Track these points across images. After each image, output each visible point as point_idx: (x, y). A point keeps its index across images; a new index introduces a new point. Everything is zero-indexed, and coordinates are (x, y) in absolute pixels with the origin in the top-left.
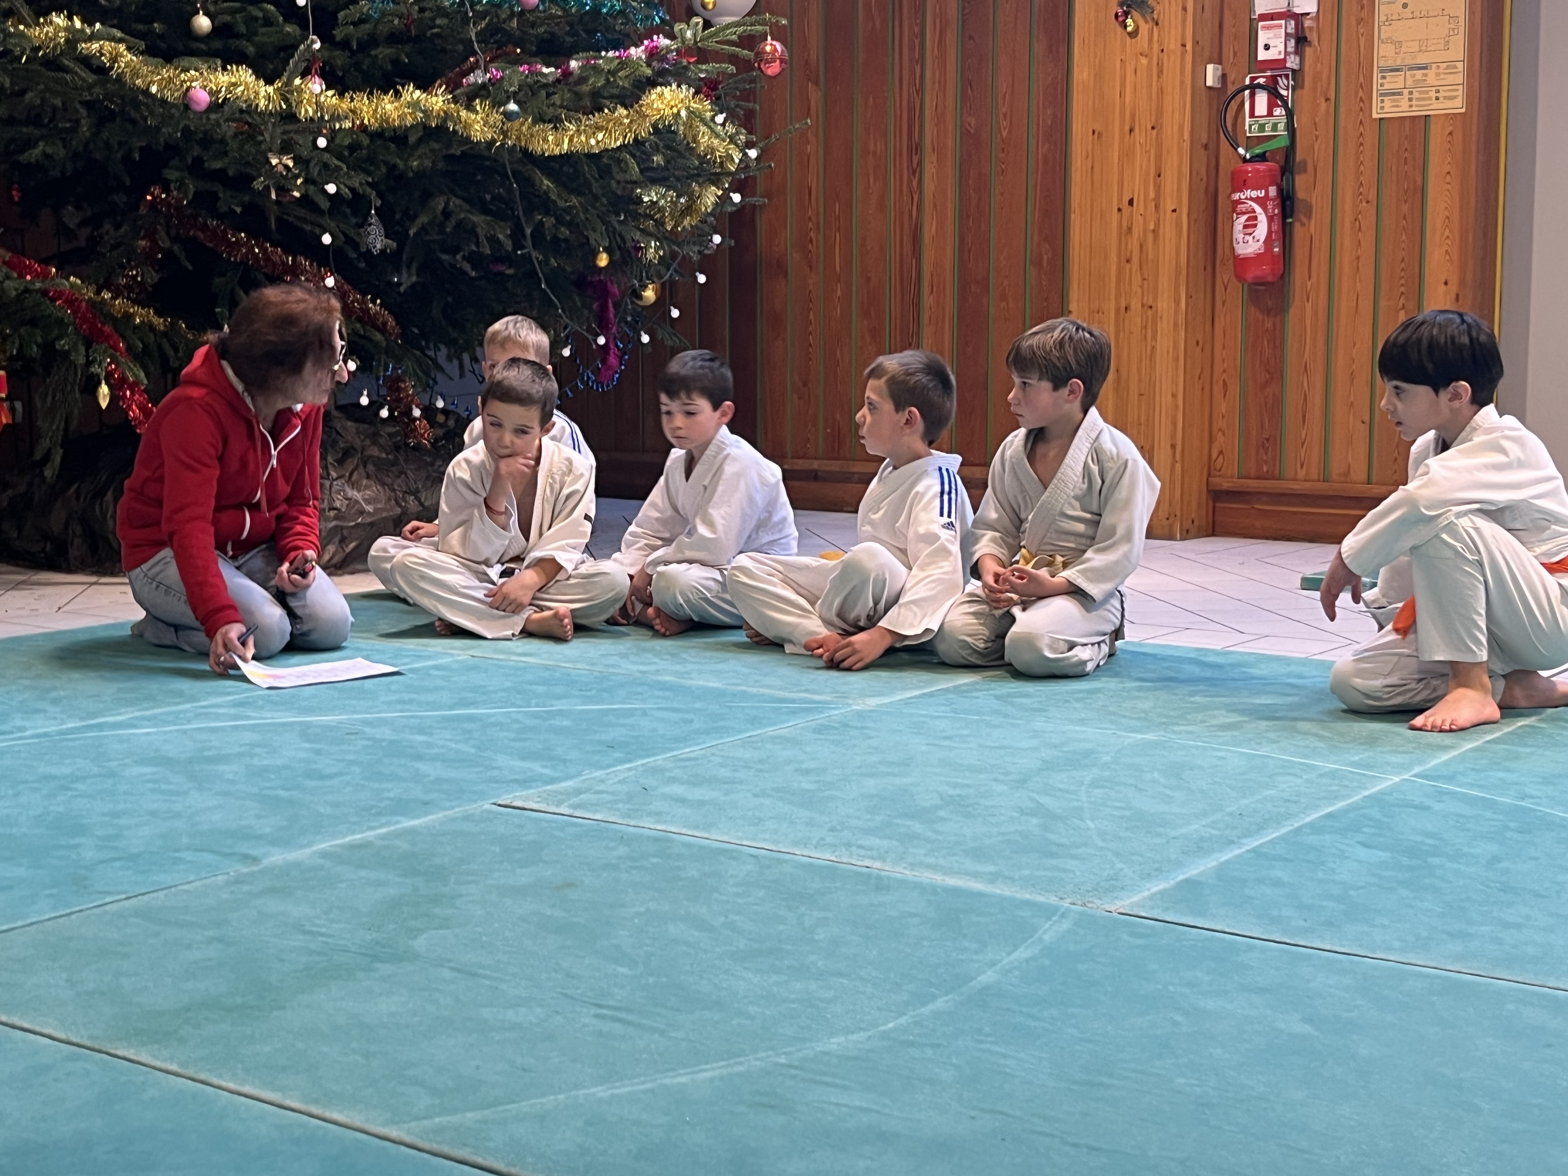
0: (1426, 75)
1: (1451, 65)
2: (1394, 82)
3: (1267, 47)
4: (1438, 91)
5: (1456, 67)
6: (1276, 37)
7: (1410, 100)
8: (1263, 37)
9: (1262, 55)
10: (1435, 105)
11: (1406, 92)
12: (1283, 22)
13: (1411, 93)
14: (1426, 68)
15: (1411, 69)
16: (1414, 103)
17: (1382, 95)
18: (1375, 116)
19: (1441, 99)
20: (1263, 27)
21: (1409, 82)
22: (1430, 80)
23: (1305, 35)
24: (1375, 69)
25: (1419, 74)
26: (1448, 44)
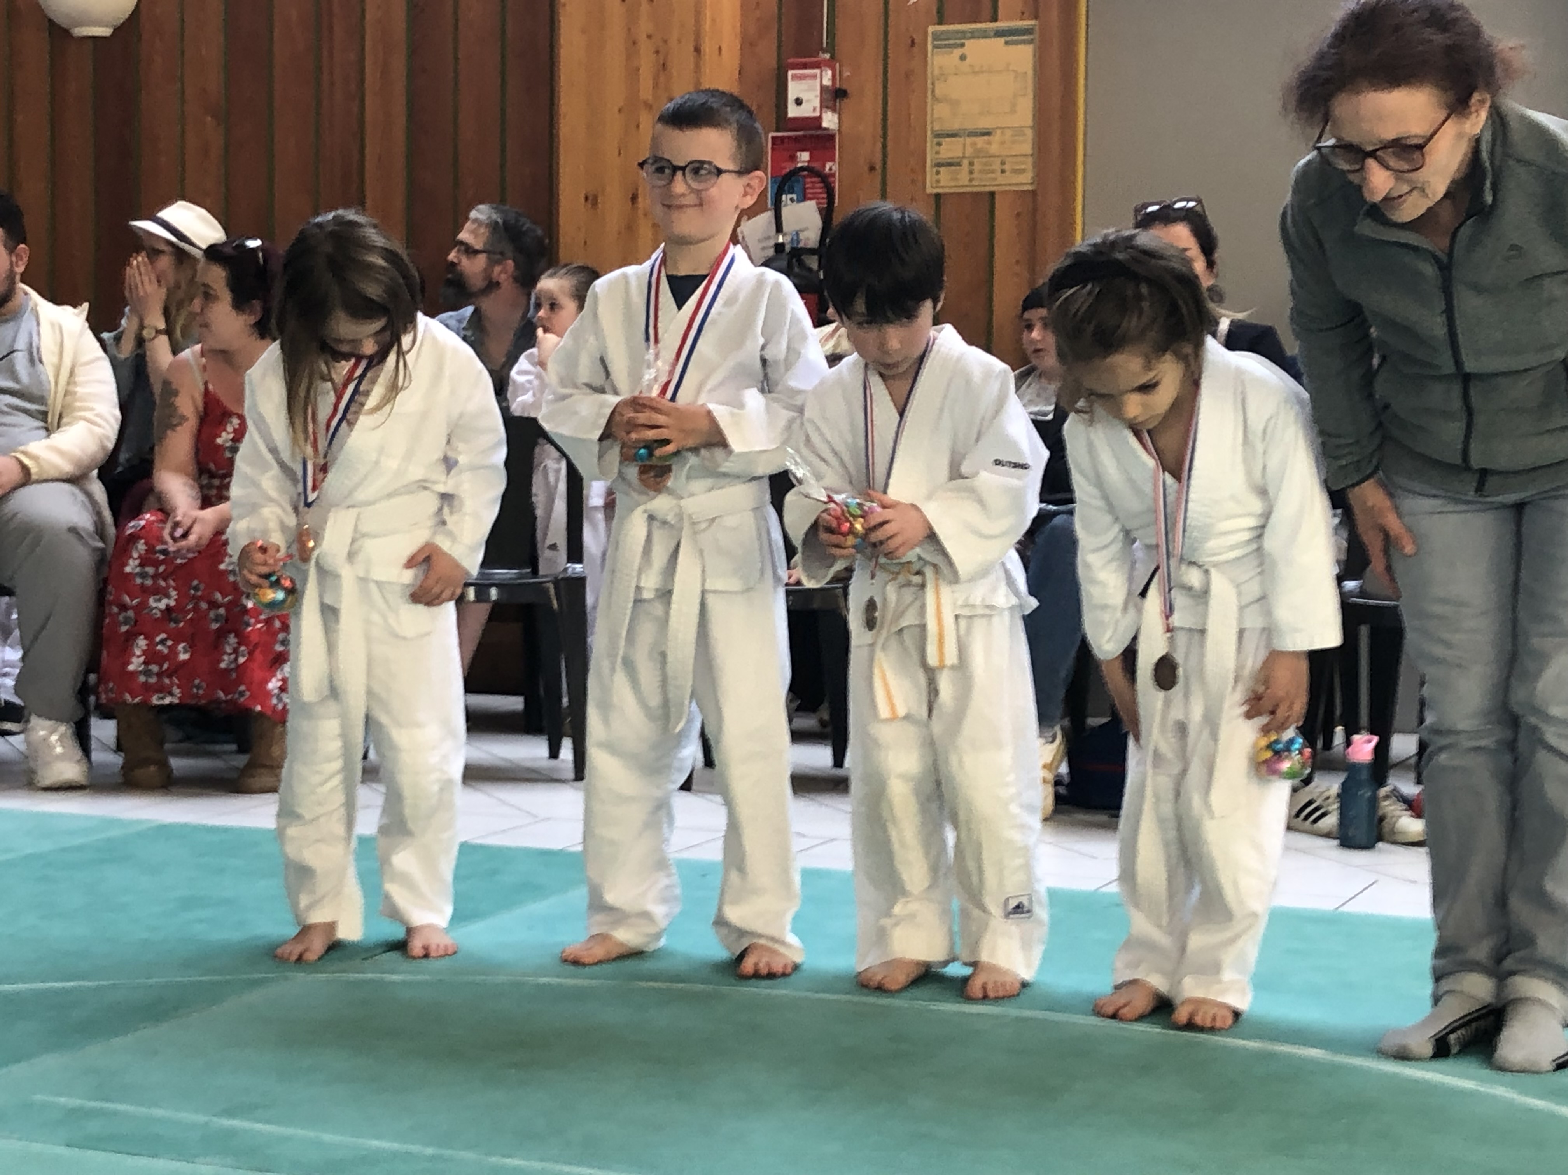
0: (989, 143)
1: (1018, 131)
2: (950, 149)
3: (799, 102)
4: (1003, 163)
5: (1024, 135)
6: (810, 90)
7: (971, 172)
8: (794, 89)
9: (793, 111)
10: (1001, 179)
11: (965, 162)
12: (817, 71)
13: (971, 164)
14: (988, 133)
15: (971, 134)
16: (975, 176)
17: (939, 165)
18: (929, 190)
19: (1008, 173)
20: (793, 76)
21: (969, 152)
22: (994, 149)
23: (844, 87)
24: (929, 133)
25: (980, 141)
26: (1013, 106)
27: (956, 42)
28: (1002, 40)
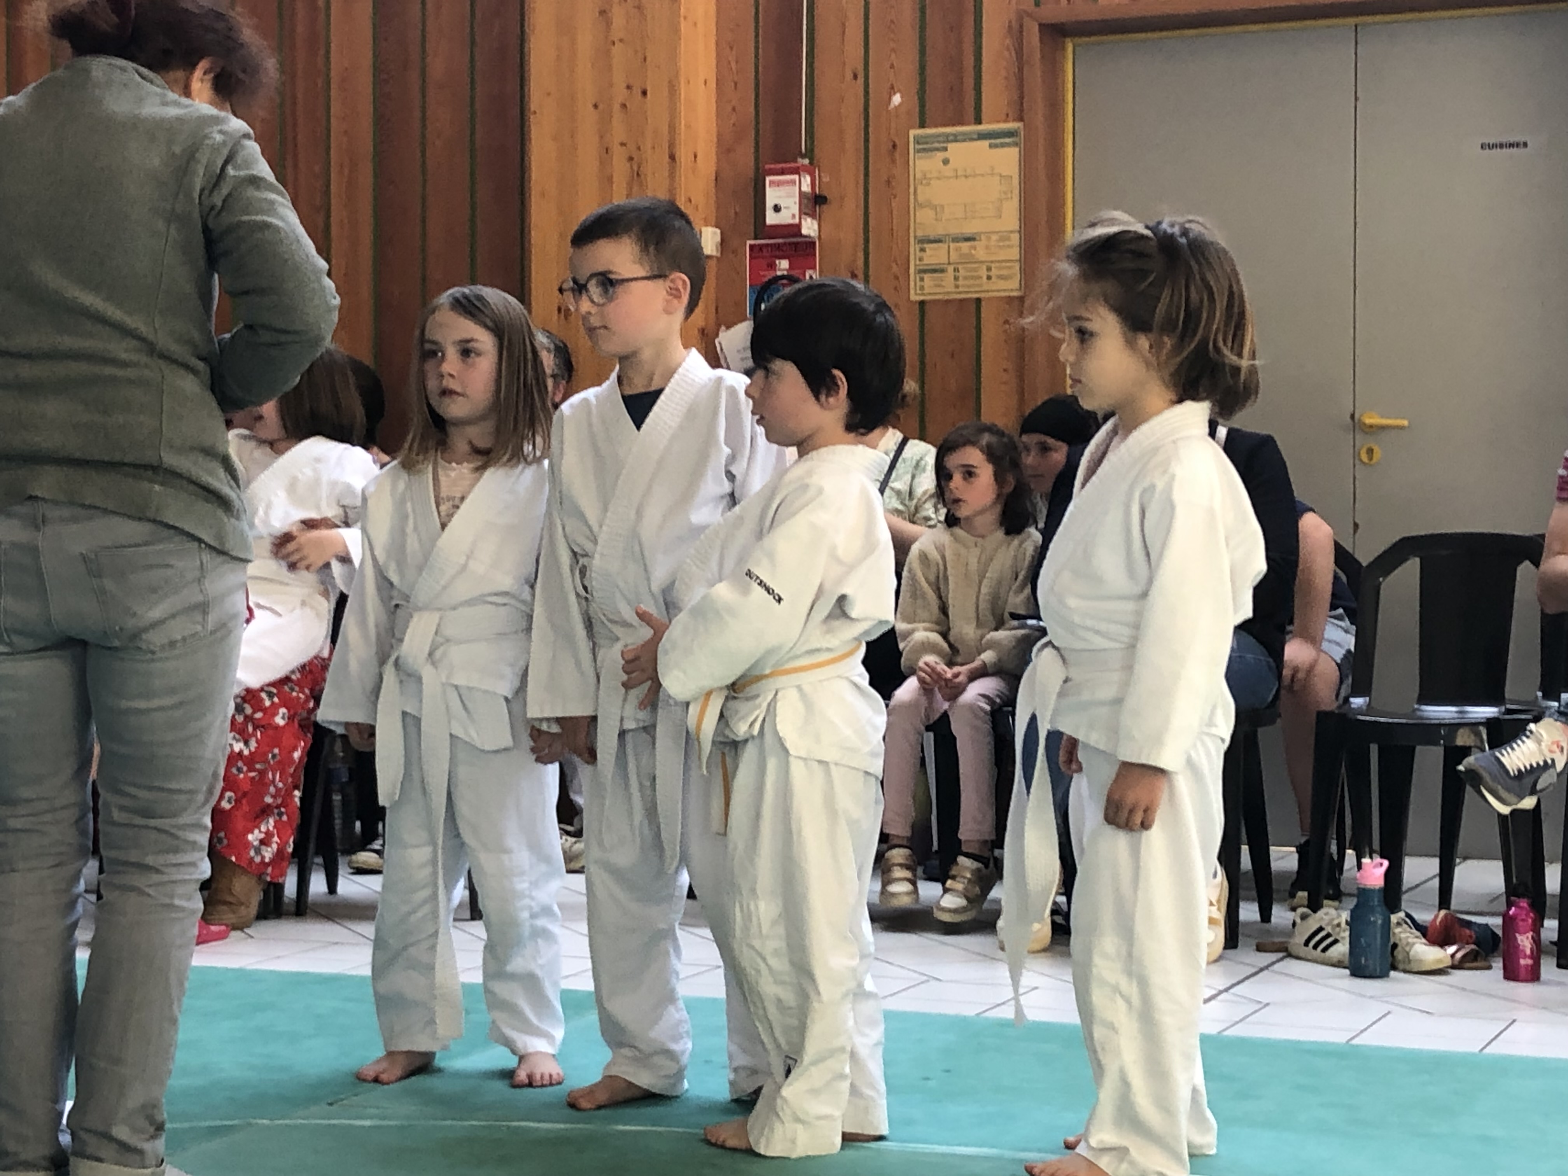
0: (974, 248)
1: (1004, 237)
2: (934, 255)
3: (777, 209)
4: (989, 269)
5: (1010, 239)
6: (789, 196)
7: (956, 278)
8: (772, 196)
9: (771, 219)
10: (987, 285)
11: (950, 269)
12: (796, 177)
14: (974, 239)
15: (956, 240)
16: (960, 282)
17: (923, 271)
18: (914, 297)
19: (994, 279)
20: (771, 182)
21: (954, 257)
22: (980, 254)
23: (825, 193)
24: (912, 240)
25: (965, 246)
26: (999, 210)
27: (939, 145)
28: (986, 143)
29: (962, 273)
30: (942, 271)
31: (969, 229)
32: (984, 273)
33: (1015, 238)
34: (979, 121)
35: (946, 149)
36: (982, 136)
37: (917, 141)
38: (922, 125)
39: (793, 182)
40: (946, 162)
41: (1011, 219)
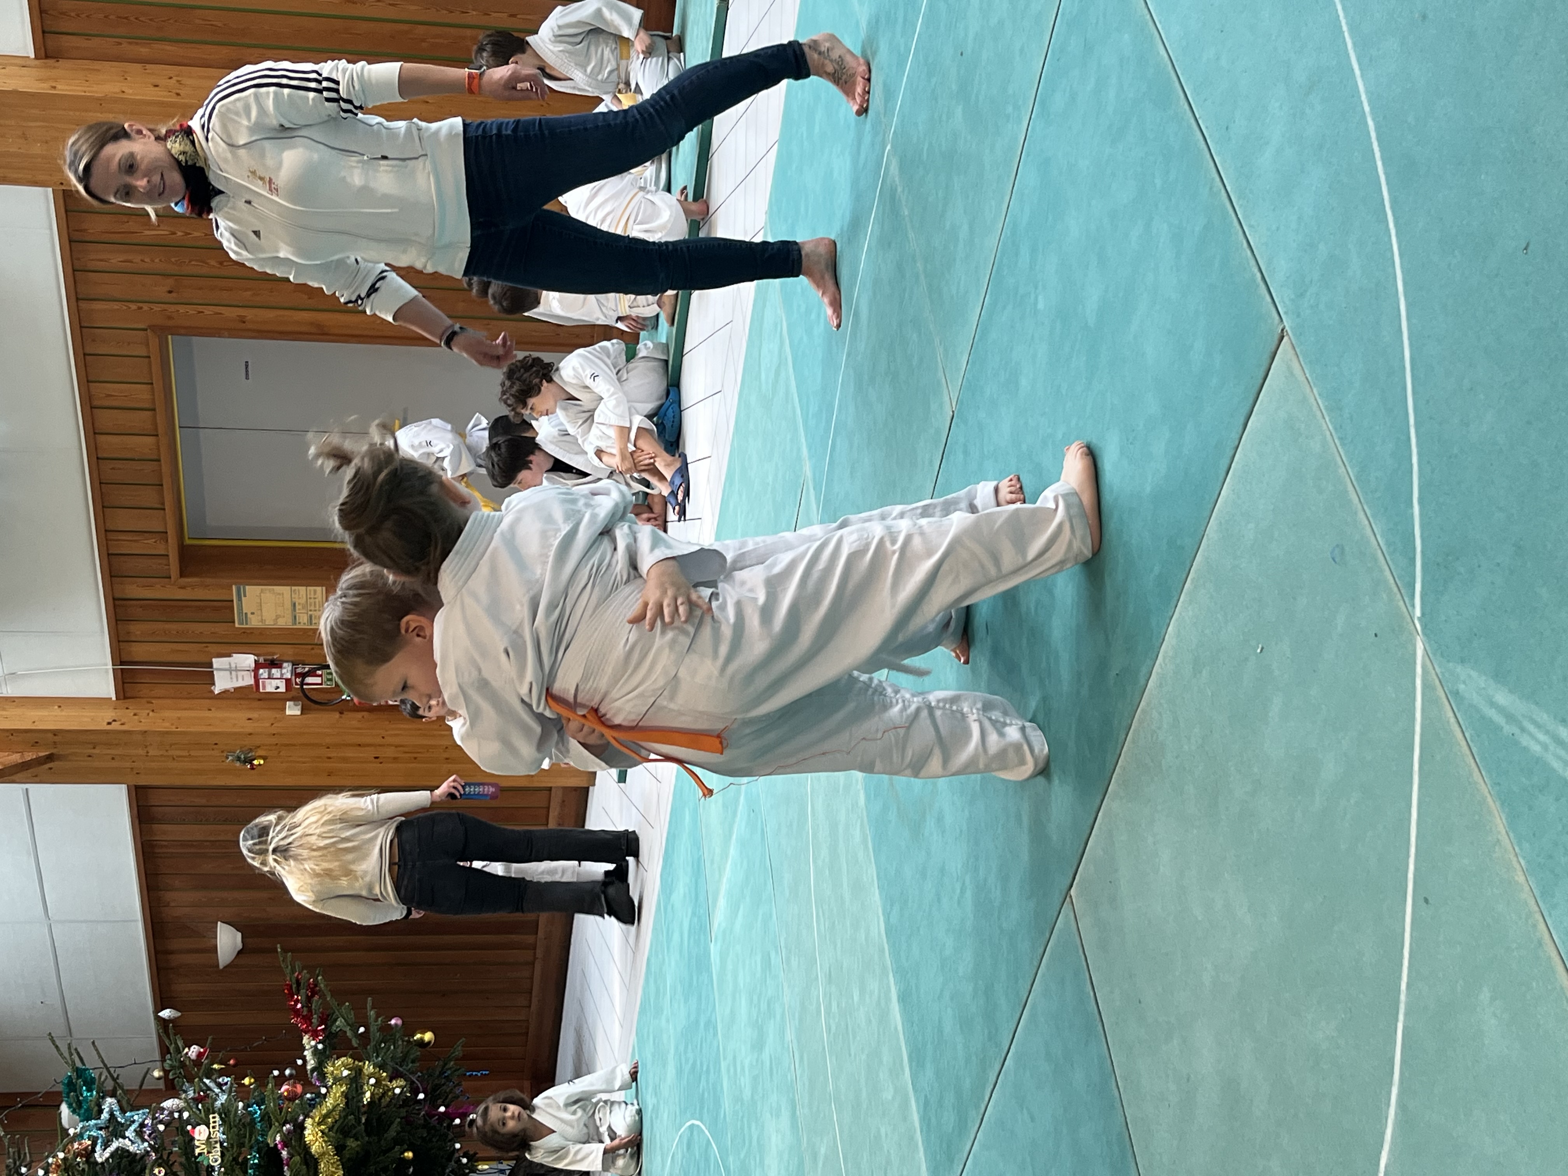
0: (299, 604)
1: (293, 593)
2: (303, 619)
3: (278, 688)
4: (310, 598)
6: (271, 683)
8: (270, 688)
9: (282, 689)
11: (310, 613)
12: (261, 680)
14: (295, 604)
15: (295, 610)
19: (315, 596)
20: (263, 689)
21: (303, 610)
22: (303, 601)
24: (294, 628)
25: (297, 607)
26: (279, 594)
27: (245, 618)
28: (243, 598)
29: (312, 608)
30: (311, 616)
31: (288, 605)
32: (312, 600)
33: (293, 588)
34: (232, 601)
35: (246, 614)
36: (240, 599)
37: (241, 623)
38: (234, 622)
39: (264, 683)
40: (253, 613)
41: (285, 590)
